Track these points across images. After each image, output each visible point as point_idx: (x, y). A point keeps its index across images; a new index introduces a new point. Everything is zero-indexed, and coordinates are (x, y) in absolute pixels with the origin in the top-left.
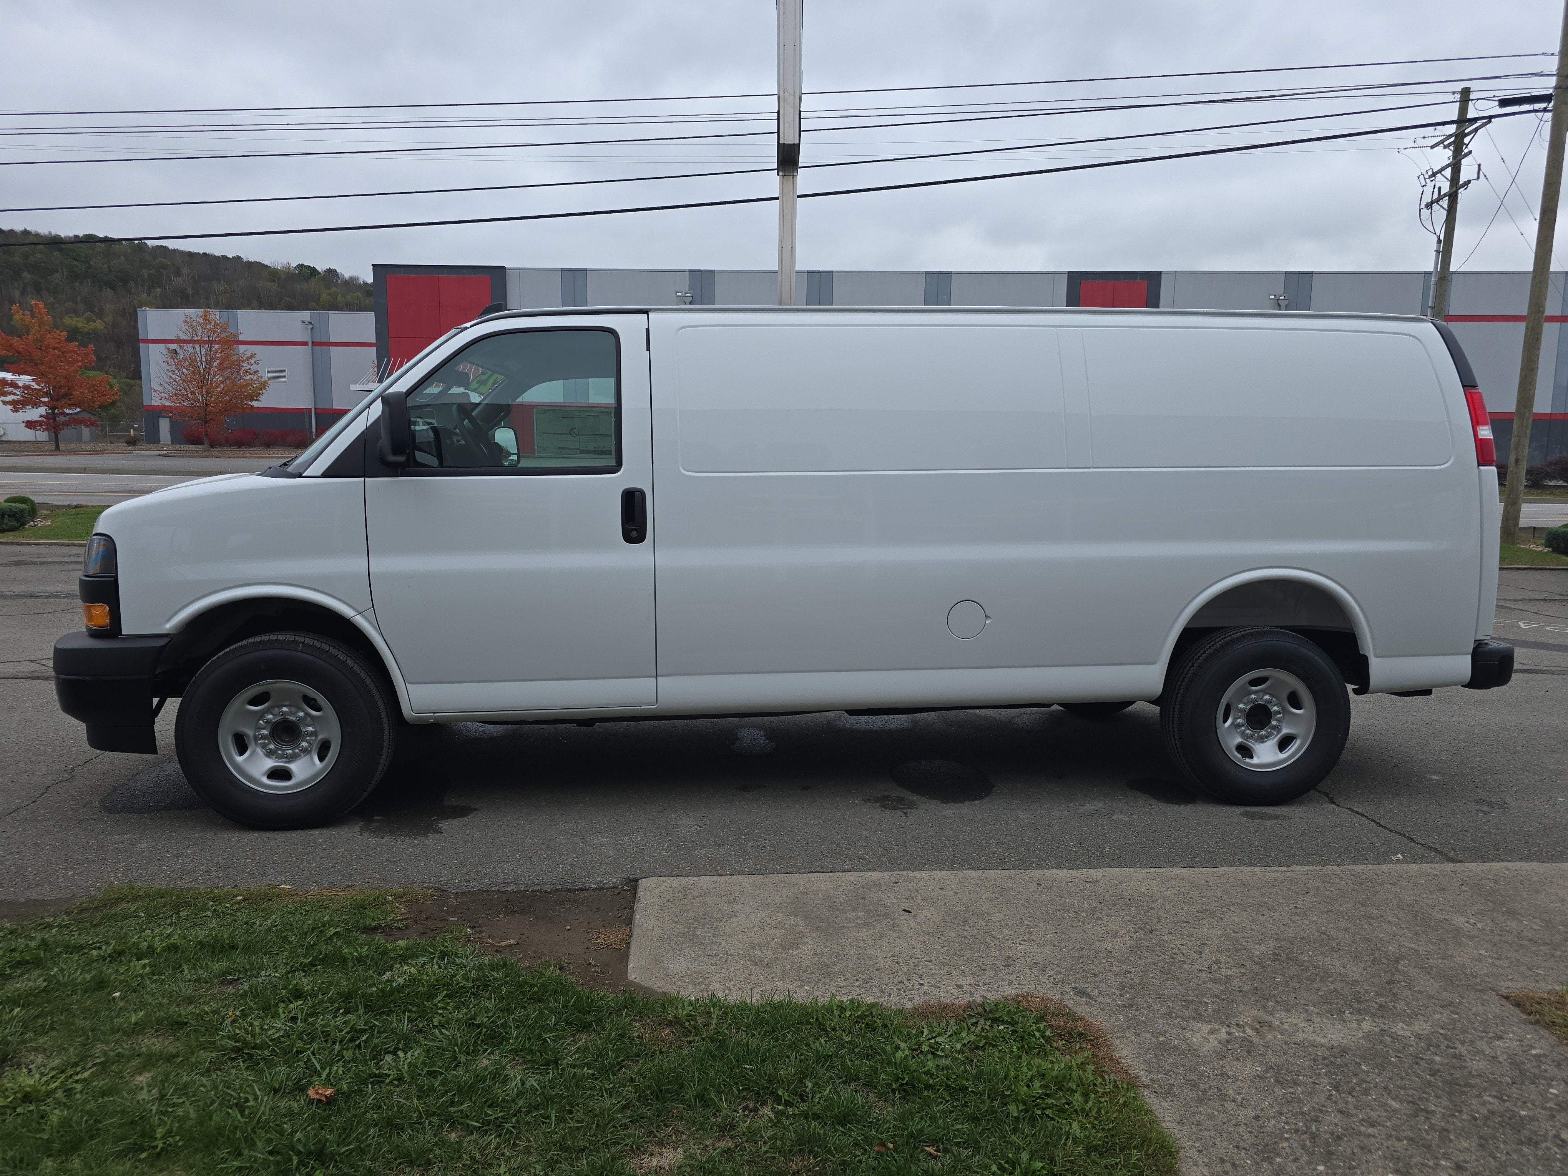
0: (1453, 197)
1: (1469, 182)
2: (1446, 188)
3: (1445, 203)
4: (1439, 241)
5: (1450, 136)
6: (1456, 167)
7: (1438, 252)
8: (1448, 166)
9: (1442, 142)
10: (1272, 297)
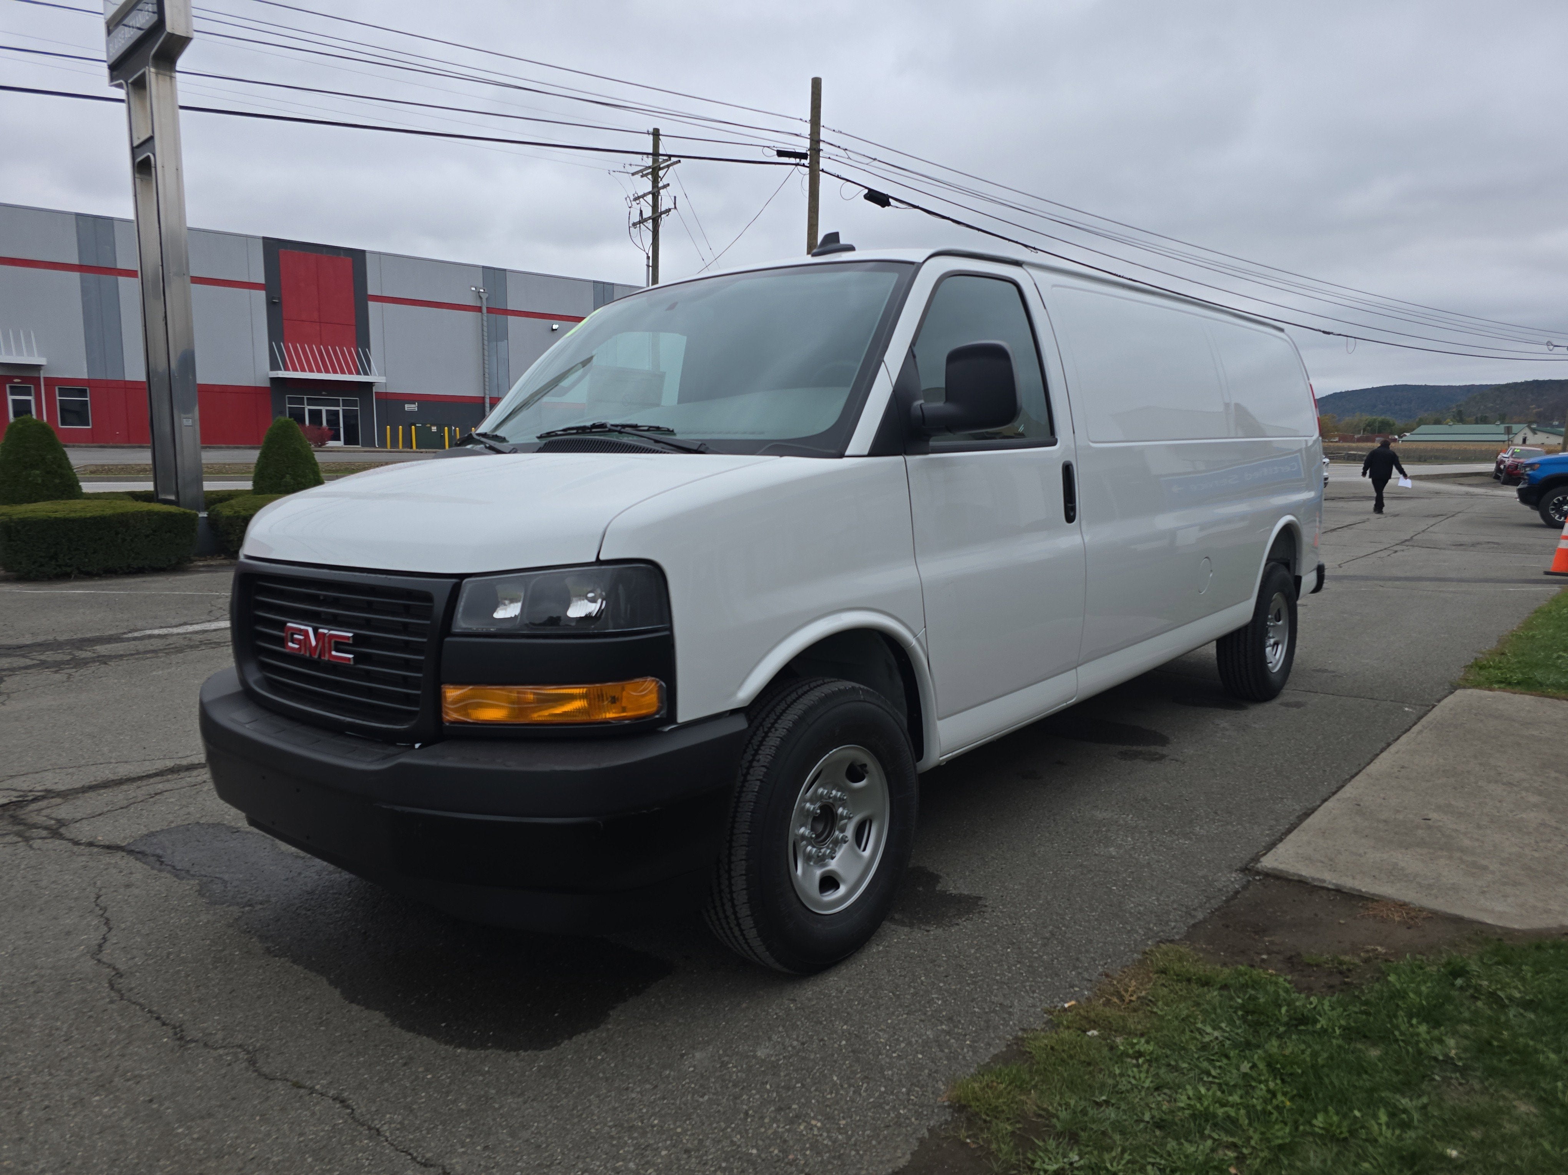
0: (656, 220)
1: (670, 210)
2: (648, 212)
3: (650, 224)
4: (648, 258)
5: (649, 167)
6: (655, 195)
7: (648, 266)
8: (649, 193)
9: (641, 171)
10: (473, 289)
